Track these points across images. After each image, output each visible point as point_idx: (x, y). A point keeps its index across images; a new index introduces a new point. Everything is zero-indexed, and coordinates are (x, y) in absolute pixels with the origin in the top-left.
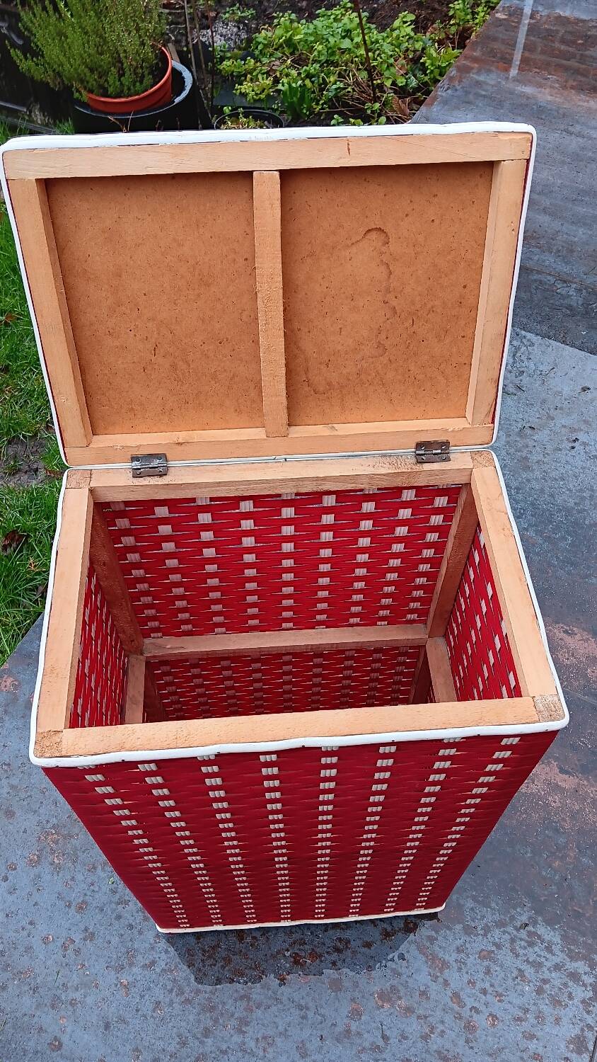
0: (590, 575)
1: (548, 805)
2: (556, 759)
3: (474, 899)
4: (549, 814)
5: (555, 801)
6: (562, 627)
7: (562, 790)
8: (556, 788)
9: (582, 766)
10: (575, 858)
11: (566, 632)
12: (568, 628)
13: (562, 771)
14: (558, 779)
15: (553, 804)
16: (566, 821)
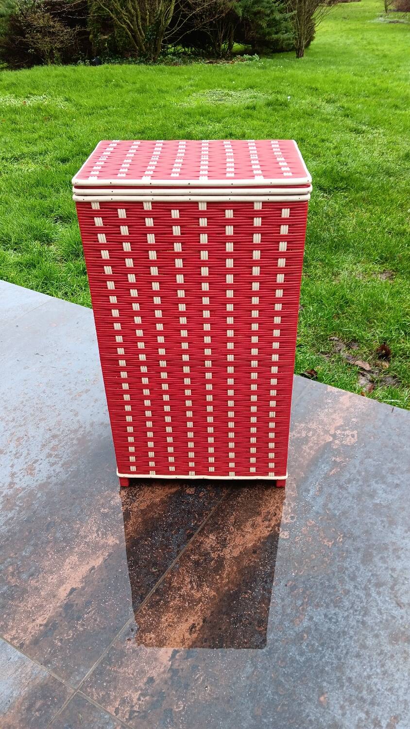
0: (256, 668)
1: (52, 573)
2: (83, 588)
3: (12, 518)
4: (45, 573)
5: (53, 579)
6: (198, 624)
7: (59, 586)
8: (61, 582)
9: (72, 605)
10: (9, 582)
11: (193, 626)
12: (197, 629)
13: (73, 590)
14: (68, 585)
15: (51, 577)
16: (36, 582)
